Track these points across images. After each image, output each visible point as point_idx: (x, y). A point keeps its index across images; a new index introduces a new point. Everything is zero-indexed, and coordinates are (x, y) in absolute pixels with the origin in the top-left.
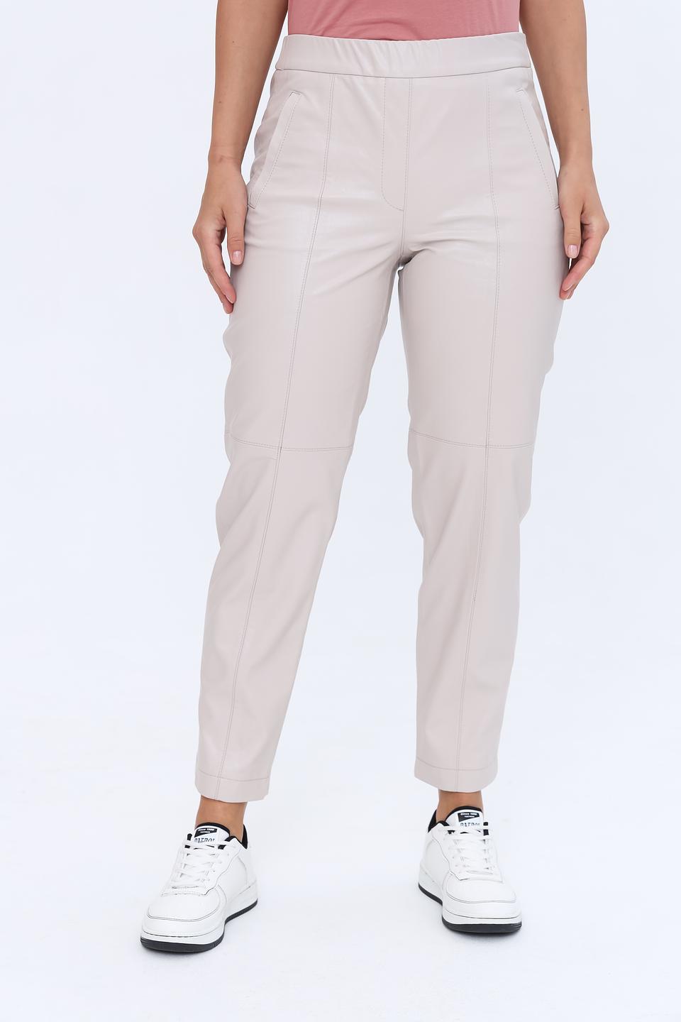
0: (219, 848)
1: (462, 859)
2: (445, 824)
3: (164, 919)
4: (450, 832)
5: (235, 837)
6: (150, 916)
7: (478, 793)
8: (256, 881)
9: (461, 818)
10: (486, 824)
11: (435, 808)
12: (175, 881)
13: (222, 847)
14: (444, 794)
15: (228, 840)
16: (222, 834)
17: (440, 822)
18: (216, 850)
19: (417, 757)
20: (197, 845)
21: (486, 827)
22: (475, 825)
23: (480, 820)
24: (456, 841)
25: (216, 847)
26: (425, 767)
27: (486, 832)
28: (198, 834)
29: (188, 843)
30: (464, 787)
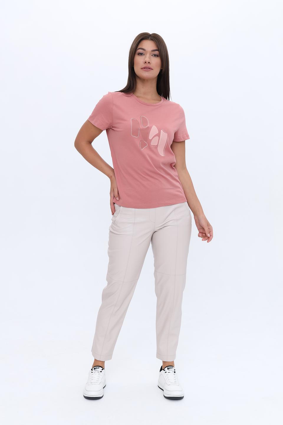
1: (169, 379)
2: (164, 370)
4: (165, 372)
6: (86, 390)
7: (173, 362)
9: (168, 369)
10: (175, 370)
11: (162, 365)
12: (90, 381)
13: (101, 372)
14: (164, 362)
15: (102, 370)
16: (101, 369)
17: (163, 370)
18: (100, 373)
19: (157, 353)
20: (95, 372)
21: (175, 371)
22: (171, 370)
23: (173, 369)
24: (167, 375)
26: (159, 355)
27: (175, 372)
28: (95, 369)
29: (92, 371)
30: (169, 360)
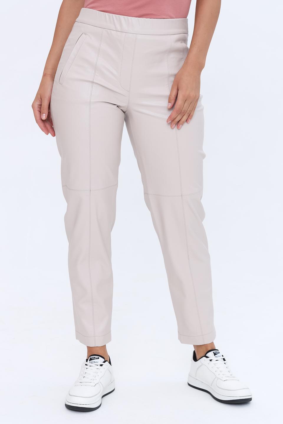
0: (100, 366)
1: (221, 371)
2: (207, 357)
3: (76, 396)
4: (211, 360)
5: (107, 361)
6: (70, 395)
8: (114, 380)
9: (214, 354)
10: (223, 356)
12: (81, 380)
13: (101, 365)
15: (104, 362)
16: (101, 360)
20: (91, 364)
22: (219, 357)
23: (220, 355)
24: (215, 364)
25: (99, 365)
27: (224, 360)
28: (91, 360)
29: (87, 363)
